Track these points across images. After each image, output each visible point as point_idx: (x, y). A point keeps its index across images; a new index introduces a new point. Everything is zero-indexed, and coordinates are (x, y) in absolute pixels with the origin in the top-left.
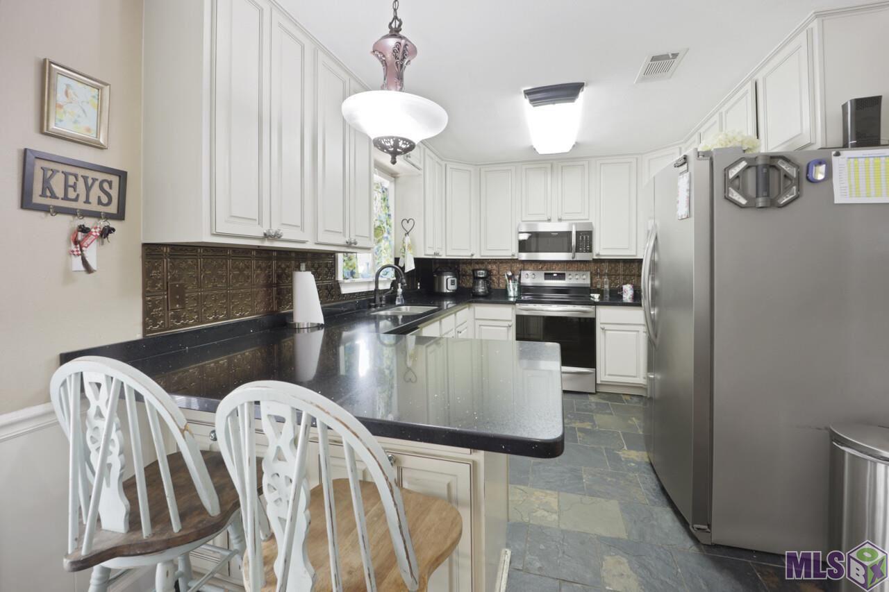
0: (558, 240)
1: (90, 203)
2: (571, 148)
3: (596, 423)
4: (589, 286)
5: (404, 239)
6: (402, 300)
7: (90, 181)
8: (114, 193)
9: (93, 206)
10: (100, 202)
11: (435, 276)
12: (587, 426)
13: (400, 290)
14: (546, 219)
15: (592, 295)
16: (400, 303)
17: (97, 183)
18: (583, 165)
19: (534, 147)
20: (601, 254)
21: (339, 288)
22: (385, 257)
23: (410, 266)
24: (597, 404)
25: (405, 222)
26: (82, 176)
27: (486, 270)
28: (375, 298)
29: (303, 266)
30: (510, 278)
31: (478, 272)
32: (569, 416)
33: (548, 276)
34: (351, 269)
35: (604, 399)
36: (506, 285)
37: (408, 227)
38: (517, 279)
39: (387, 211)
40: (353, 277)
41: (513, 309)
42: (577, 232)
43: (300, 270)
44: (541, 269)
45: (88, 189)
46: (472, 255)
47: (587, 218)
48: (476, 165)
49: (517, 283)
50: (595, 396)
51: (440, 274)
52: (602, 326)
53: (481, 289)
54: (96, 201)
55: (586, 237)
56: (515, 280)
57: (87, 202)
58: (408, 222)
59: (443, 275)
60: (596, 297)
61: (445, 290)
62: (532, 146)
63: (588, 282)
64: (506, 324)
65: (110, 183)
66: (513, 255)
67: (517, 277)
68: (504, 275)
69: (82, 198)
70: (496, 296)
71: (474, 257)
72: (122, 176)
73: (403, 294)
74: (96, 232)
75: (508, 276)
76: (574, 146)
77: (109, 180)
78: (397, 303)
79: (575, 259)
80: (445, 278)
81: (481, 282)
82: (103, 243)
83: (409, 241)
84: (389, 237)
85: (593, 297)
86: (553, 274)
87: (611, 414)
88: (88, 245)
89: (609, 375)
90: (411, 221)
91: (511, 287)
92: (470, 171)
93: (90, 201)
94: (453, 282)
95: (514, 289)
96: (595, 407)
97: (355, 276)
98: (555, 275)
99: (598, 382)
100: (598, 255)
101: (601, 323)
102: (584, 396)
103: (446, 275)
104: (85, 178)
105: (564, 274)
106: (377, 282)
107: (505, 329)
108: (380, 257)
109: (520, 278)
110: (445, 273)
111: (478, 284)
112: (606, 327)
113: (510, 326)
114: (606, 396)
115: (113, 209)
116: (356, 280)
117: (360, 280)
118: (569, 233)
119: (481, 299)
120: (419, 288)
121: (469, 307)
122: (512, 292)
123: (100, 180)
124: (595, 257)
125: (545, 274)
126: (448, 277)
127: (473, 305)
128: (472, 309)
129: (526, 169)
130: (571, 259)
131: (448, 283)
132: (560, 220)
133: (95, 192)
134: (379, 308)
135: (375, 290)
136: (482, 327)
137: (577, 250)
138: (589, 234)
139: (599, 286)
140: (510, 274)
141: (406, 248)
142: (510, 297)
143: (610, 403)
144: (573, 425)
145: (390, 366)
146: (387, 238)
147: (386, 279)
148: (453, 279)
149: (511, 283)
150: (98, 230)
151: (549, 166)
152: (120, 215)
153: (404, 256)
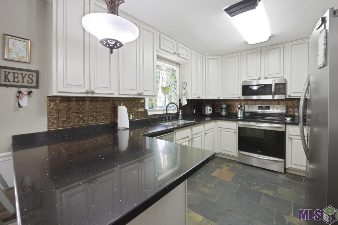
0: (265, 89)
1: (24, 83)
2: (268, 38)
3: (278, 192)
4: (285, 113)
5: (182, 91)
6: (181, 117)
7: (24, 75)
8: (34, 79)
9: (26, 84)
10: (28, 82)
11: (202, 107)
12: (271, 193)
13: (181, 113)
14: (258, 78)
15: (286, 118)
16: (180, 119)
17: (27, 76)
18: (280, 47)
19: (247, 41)
20: (291, 95)
21: (147, 112)
22: (173, 99)
23: (185, 103)
24: (283, 180)
25: (183, 84)
26: (21, 74)
27: (226, 104)
28: (166, 117)
29: (122, 104)
30: (239, 108)
31: (222, 105)
32: (262, 184)
33: (260, 108)
34: (152, 104)
35: (289, 178)
36: (237, 112)
37: (184, 86)
38: (243, 109)
39: (175, 80)
40: (153, 108)
41: (237, 124)
42: (275, 84)
43: (120, 105)
44: (256, 104)
45: (23, 78)
46: (219, 98)
47: (283, 76)
48: (221, 56)
49: (243, 111)
50: (284, 175)
51: (205, 106)
52: (289, 136)
53: (224, 113)
54: (27, 82)
55: (282, 87)
56: (242, 109)
57: (23, 82)
58: (184, 84)
59: (206, 107)
60: (288, 119)
61: (207, 114)
62: (246, 41)
63: (284, 111)
64: (233, 131)
65: (32, 75)
66: (239, 97)
67: (243, 108)
68: (236, 107)
69: (21, 81)
70: (231, 117)
71: (220, 99)
72: (37, 72)
73: (182, 115)
74: (26, 93)
75: (238, 107)
76: (270, 37)
77: (32, 74)
78: (179, 119)
79: (274, 99)
80: (207, 108)
81: (224, 110)
82: (29, 97)
83: (184, 92)
84: (175, 91)
85: (286, 119)
86: (263, 106)
87: (290, 188)
88: (22, 98)
89: (294, 164)
90: (186, 84)
91: (239, 113)
92: (218, 59)
93: (24, 82)
94: (210, 110)
95: (241, 114)
96: (281, 182)
97: (154, 107)
98: (264, 107)
99: (287, 167)
100: (290, 96)
101: (289, 135)
102: (276, 174)
103: (207, 107)
104: (22, 74)
105: (270, 106)
106: (167, 110)
107: (233, 133)
108: (171, 99)
109: (244, 108)
110: (207, 106)
111: (222, 111)
112: (292, 137)
113: (235, 132)
114: (292, 176)
115: (34, 84)
116: (155, 109)
117: (158, 109)
118: (271, 85)
119: (224, 118)
120: (195, 112)
121: (215, 122)
122: (240, 115)
123: (28, 74)
124: (288, 97)
125: (258, 106)
126: (208, 107)
127: (218, 121)
128: (217, 123)
129: (246, 54)
130: (272, 99)
131: (208, 110)
132: (266, 78)
133: (26, 79)
134: (167, 121)
135: (166, 113)
136: (222, 132)
137: (275, 93)
138: (284, 85)
139: (291, 114)
140: (239, 106)
141: (183, 95)
142: (239, 117)
143: (292, 181)
144: (262, 191)
145: (175, 146)
146: (174, 91)
147: (173, 109)
148: (210, 108)
149: (239, 111)
150: (26, 92)
151: (259, 51)
152: (37, 87)
153: (182, 99)
